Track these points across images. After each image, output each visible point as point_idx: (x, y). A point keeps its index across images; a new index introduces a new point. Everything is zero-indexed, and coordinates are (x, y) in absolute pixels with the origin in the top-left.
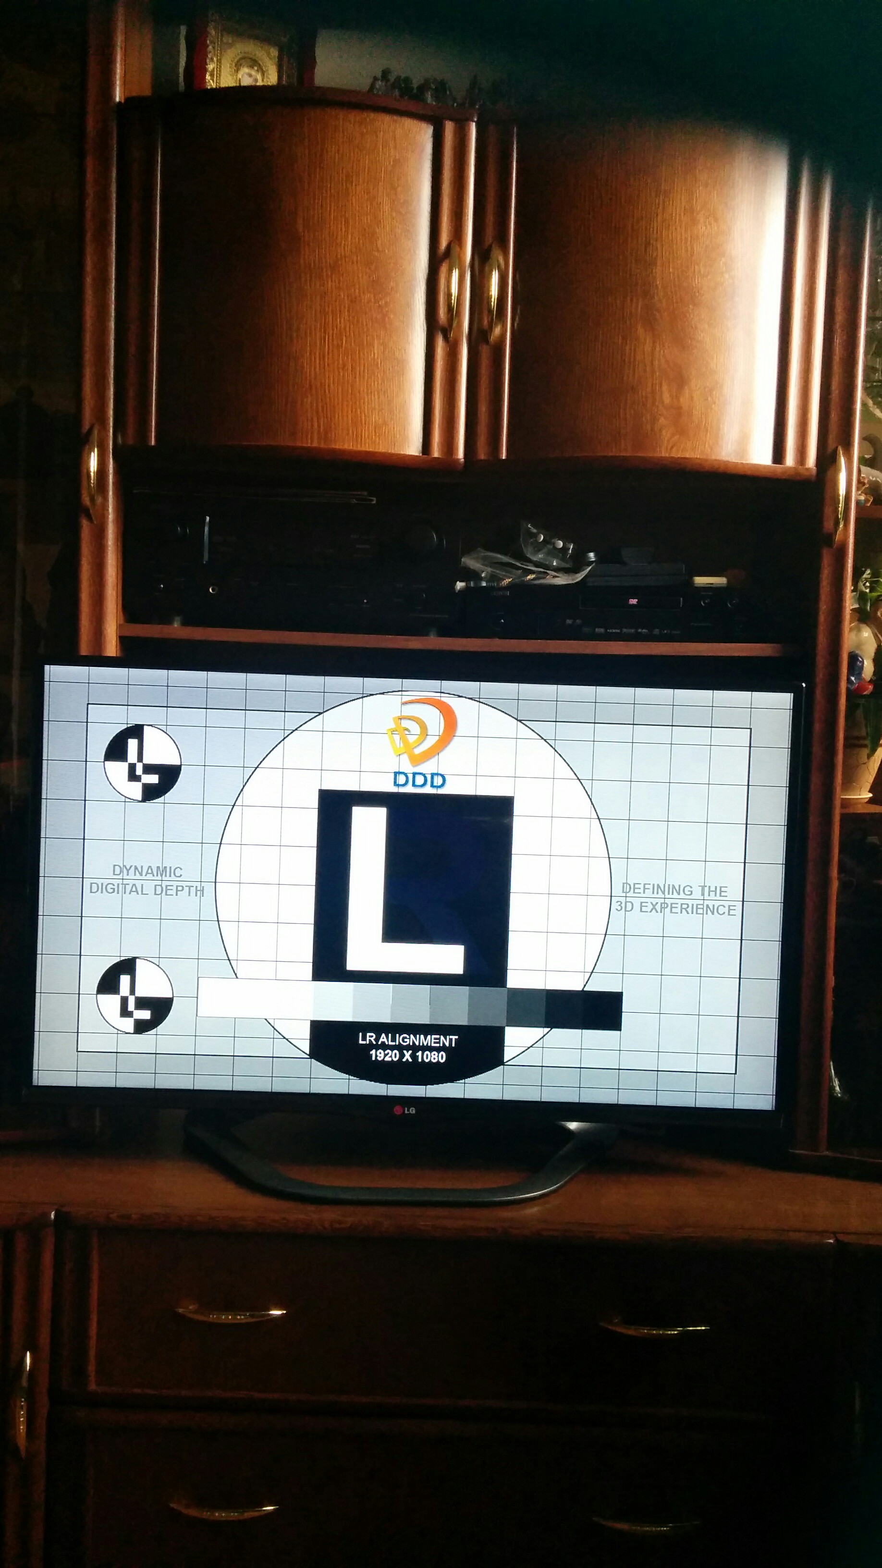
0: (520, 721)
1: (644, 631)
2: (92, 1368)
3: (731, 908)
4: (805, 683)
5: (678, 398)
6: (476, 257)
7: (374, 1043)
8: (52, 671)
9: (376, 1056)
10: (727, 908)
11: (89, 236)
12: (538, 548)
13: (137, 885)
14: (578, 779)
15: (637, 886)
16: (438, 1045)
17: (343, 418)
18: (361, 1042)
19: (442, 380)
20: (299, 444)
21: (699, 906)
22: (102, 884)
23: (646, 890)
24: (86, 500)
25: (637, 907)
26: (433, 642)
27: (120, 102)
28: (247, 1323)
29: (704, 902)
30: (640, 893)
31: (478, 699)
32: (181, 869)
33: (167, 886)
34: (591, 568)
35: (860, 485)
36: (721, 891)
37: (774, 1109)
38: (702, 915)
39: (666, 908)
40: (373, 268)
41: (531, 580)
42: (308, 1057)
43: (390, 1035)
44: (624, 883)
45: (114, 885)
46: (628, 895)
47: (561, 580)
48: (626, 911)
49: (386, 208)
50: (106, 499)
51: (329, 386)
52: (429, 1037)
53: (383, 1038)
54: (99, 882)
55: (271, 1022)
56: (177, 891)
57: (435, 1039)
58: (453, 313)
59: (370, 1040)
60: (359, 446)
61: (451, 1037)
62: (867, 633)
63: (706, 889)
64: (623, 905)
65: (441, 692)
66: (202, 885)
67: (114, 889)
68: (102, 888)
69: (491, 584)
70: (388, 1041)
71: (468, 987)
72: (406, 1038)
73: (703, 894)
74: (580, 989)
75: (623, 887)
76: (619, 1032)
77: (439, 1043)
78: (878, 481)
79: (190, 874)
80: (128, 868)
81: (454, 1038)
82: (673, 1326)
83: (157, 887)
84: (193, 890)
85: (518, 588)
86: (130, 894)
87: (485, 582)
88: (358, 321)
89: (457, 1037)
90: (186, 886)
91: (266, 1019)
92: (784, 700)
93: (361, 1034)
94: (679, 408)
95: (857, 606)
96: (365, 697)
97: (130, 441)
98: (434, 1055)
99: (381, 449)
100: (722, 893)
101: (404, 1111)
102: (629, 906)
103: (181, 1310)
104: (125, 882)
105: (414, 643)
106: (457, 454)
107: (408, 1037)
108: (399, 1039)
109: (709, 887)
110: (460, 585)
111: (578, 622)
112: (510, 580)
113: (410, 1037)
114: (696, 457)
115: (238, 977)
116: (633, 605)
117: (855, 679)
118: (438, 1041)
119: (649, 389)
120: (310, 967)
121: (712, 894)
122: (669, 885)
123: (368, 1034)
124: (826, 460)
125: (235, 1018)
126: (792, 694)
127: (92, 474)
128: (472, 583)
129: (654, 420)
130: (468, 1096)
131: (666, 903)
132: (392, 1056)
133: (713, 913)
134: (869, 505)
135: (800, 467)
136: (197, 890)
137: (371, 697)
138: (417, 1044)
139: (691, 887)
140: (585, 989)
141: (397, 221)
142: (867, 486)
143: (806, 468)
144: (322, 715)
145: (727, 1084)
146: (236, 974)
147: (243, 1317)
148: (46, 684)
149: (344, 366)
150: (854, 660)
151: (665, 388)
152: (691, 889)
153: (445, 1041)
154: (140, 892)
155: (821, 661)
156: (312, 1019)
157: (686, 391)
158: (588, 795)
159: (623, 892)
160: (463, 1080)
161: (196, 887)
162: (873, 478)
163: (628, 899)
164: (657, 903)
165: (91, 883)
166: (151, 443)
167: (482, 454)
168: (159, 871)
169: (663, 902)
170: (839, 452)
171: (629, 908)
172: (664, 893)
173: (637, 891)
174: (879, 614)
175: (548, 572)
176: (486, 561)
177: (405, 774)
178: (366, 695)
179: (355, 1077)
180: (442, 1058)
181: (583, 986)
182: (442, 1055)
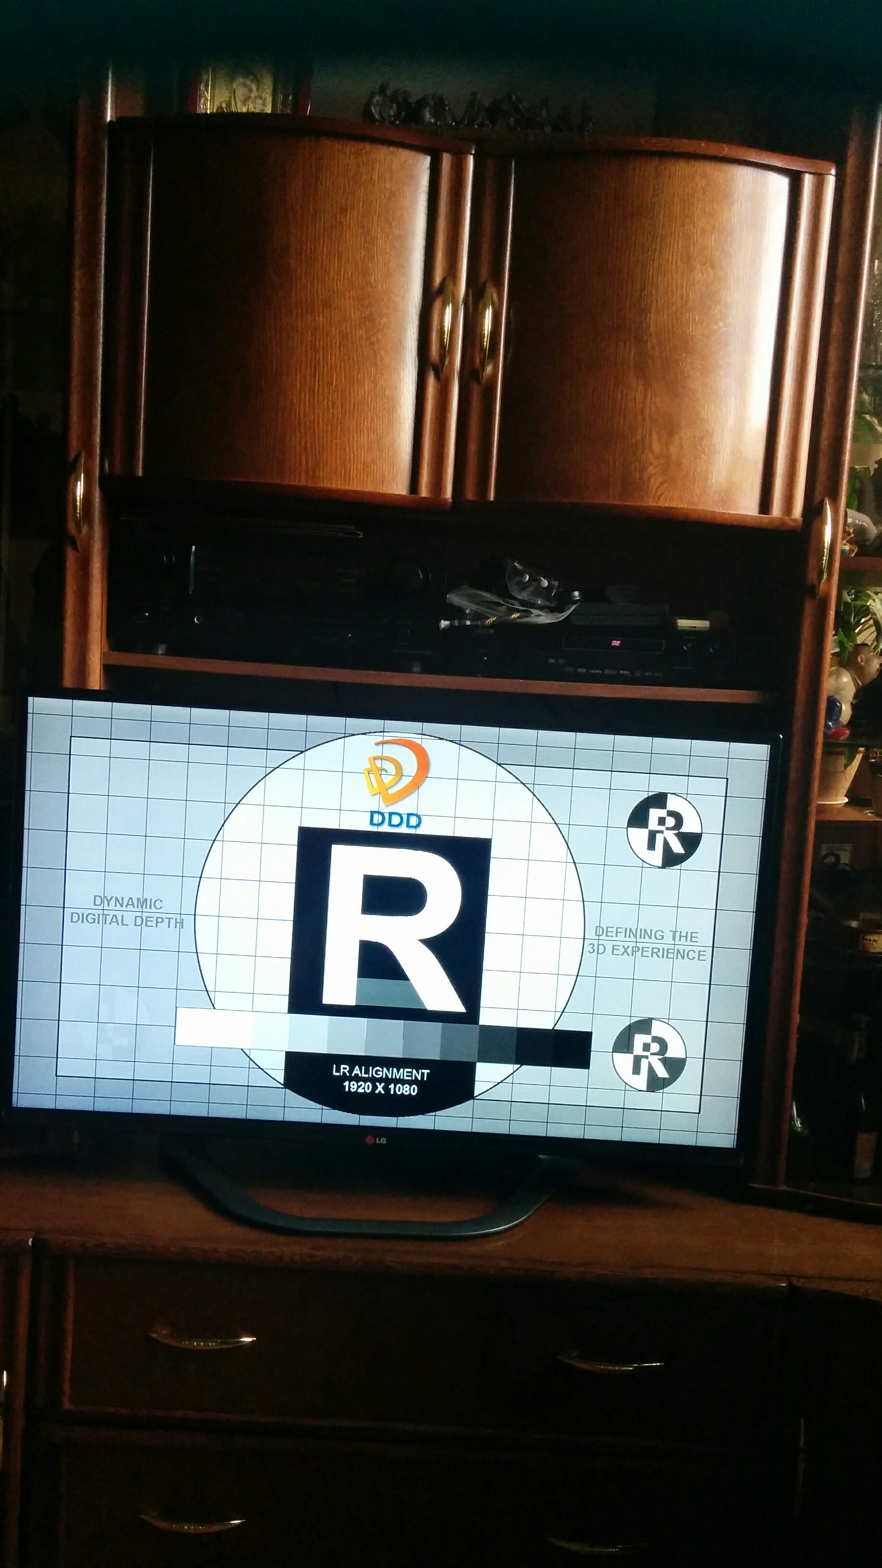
0: (500, 765)
1: (626, 672)
2: (67, 1387)
3: (701, 953)
4: (782, 735)
5: (668, 449)
6: (470, 293)
7: (348, 1075)
8: (37, 704)
9: (350, 1087)
10: (697, 954)
11: (77, 260)
12: (523, 587)
13: (117, 916)
14: (555, 823)
15: (609, 929)
16: (410, 1078)
17: (331, 456)
18: (335, 1073)
19: (432, 419)
20: (286, 482)
22: (83, 914)
23: (618, 933)
24: (72, 528)
25: (609, 950)
26: (418, 679)
27: (111, 121)
28: (220, 1350)
29: (674, 947)
30: (613, 936)
31: (459, 742)
32: (161, 901)
33: (147, 917)
34: (575, 608)
35: (845, 535)
37: (735, 1147)
38: (672, 960)
39: (638, 951)
40: (365, 304)
41: (515, 618)
42: (283, 1087)
43: (363, 1067)
44: (597, 927)
45: (95, 916)
46: (601, 938)
47: (544, 618)
48: (598, 953)
49: (380, 242)
50: (91, 528)
51: (318, 423)
52: (402, 1070)
53: (357, 1070)
54: (80, 912)
55: (247, 1052)
56: (157, 922)
57: (407, 1072)
58: (446, 351)
59: (344, 1072)
60: (347, 485)
61: (423, 1071)
62: (846, 679)
63: (678, 934)
64: (596, 948)
66: (182, 918)
67: (95, 919)
68: (83, 918)
69: (477, 623)
70: (361, 1073)
71: (441, 1023)
72: (379, 1071)
73: (674, 939)
74: (551, 1028)
75: (596, 929)
76: (588, 1070)
77: (411, 1076)
78: (864, 525)
79: (170, 906)
80: (109, 899)
81: (426, 1071)
82: (629, 1363)
83: (138, 918)
84: (173, 922)
85: (503, 627)
86: (110, 924)
87: (469, 622)
88: (349, 358)
89: (429, 1071)
90: (166, 918)
91: (242, 1049)
92: (762, 751)
93: (335, 1066)
94: (668, 457)
95: (837, 650)
96: (347, 737)
97: (118, 469)
98: (406, 1087)
99: (369, 488)
100: (693, 938)
101: (375, 1140)
102: (601, 948)
103: (154, 1335)
104: (106, 912)
105: (397, 680)
106: (445, 493)
107: (381, 1070)
108: (372, 1071)
109: (681, 932)
110: (444, 624)
111: (561, 661)
112: (494, 619)
113: (383, 1069)
114: (683, 506)
115: (216, 1008)
116: (616, 646)
117: (832, 725)
118: (410, 1074)
119: (638, 437)
120: (285, 1001)
121: (683, 939)
122: (641, 929)
123: (342, 1066)
124: (813, 511)
125: (212, 1047)
126: (769, 746)
127: (78, 498)
128: (456, 621)
129: (643, 469)
130: (438, 1127)
131: (638, 947)
132: (365, 1088)
133: (683, 958)
134: (853, 555)
135: (786, 517)
136: (176, 922)
137: (353, 736)
138: (390, 1077)
139: (663, 932)
140: (555, 1028)
141: (390, 256)
142: (852, 535)
143: (792, 519)
144: (304, 753)
145: (690, 1123)
146: (213, 1005)
147: (214, 1344)
148: (30, 716)
149: (334, 403)
150: (833, 706)
151: (655, 437)
152: (662, 934)
153: (417, 1075)
154: (120, 924)
155: (799, 709)
156: (287, 1050)
157: (676, 439)
158: (565, 839)
160: (434, 1113)
161: (176, 919)
162: (859, 522)
163: (601, 942)
164: (628, 947)
165: (72, 914)
166: (138, 474)
167: (470, 495)
168: (139, 903)
169: (635, 945)
170: (826, 503)
171: (601, 951)
172: (636, 937)
173: (609, 934)
174: (859, 660)
175: (532, 610)
176: (471, 598)
177: (382, 814)
178: (348, 735)
179: (327, 1107)
180: (414, 1091)
181: (553, 1025)
182: (414, 1089)
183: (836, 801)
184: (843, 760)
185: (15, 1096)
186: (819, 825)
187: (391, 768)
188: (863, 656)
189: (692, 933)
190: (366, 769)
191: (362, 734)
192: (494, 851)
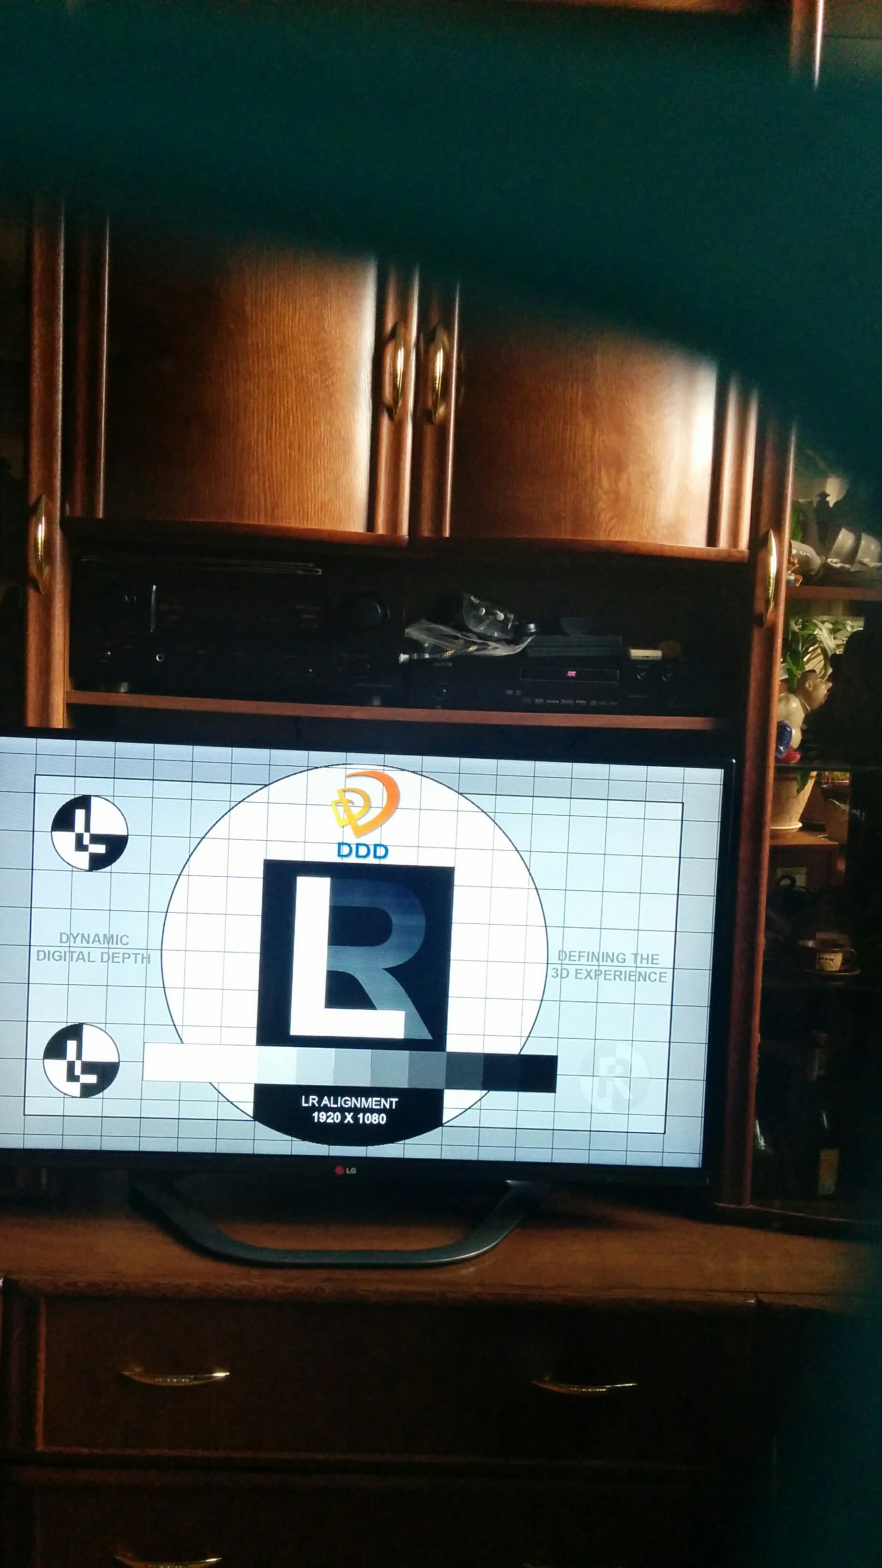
0: (461, 794)
1: (582, 702)
2: (39, 1427)
3: (662, 975)
4: (735, 760)
5: (616, 483)
6: (421, 336)
7: (317, 1105)
9: (319, 1118)
10: (658, 976)
11: (36, 309)
12: (480, 620)
13: (84, 953)
14: (517, 850)
15: (572, 954)
16: (379, 1107)
17: (289, 498)
18: (304, 1105)
19: (386, 458)
20: (246, 522)
21: (632, 973)
22: (49, 952)
23: (581, 958)
24: (33, 570)
25: (572, 973)
26: (376, 712)
28: (194, 1386)
29: (636, 970)
30: (575, 961)
31: (420, 773)
32: (128, 937)
33: (113, 954)
34: (531, 640)
35: (791, 565)
36: (653, 959)
37: (701, 1167)
38: (634, 982)
39: (600, 975)
40: (319, 348)
41: (473, 651)
43: (332, 1098)
44: (559, 951)
45: (61, 953)
46: (564, 962)
47: (502, 651)
48: (561, 977)
50: (53, 570)
51: (276, 464)
52: (370, 1099)
53: (326, 1101)
54: (46, 949)
55: (216, 1085)
56: (123, 958)
57: (376, 1101)
58: (399, 393)
59: (313, 1104)
60: (305, 523)
61: (391, 1099)
62: (795, 704)
63: (639, 957)
64: (559, 972)
65: (384, 766)
66: (148, 953)
67: (61, 956)
68: (48, 956)
69: (434, 656)
70: (330, 1104)
71: (408, 1051)
72: (348, 1100)
73: (635, 962)
74: (517, 1053)
75: (559, 953)
76: (554, 1094)
77: (380, 1105)
78: (808, 556)
79: (137, 941)
80: (75, 935)
81: (394, 1100)
82: (602, 1385)
83: (104, 954)
84: (139, 957)
85: (460, 659)
86: (77, 961)
87: (428, 655)
88: (305, 401)
89: (397, 1100)
90: (133, 954)
91: (211, 1083)
92: (716, 775)
93: (303, 1097)
94: (617, 493)
95: (786, 677)
96: (310, 769)
97: (79, 512)
98: (375, 1116)
99: (327, 526)
100: (654, 960)
101: (345, 1170)
102: (565, 973)
103: (127, 1373)
104: (72, 949)
105: (358, 713)
106: (401, 530)
107: (350, 1099)
108: (341, 1101)
109: (642, 955)
110: (403, 657)
111: (518, 693)
112: (452, 652)
114: (632, 540)
115: (183, 1042)
116: (572, 677)
117: (783, 749)
118: (379, 1103)
119: (588, 474)
120: (254, 1032)
121: (645, 961)
122: (603, 953)
123: (311, 1097)
124: (758, 543)
125: (180, 1082)
126: (723, 770)
127: (40, 541)
128: (415, 655)
129: (593, 505)
130: (408, 1155)
131: (601, 971)
132: (335, 1118)
133: (645, 980)
134: (798, 585)
135: (733, 549)
136: (143, 958)
137: (316, 769)
138: (359, 1106)
139: (624, 955)
140: (521, 1053)
141: (343, 302)
142: (797, 566)
143: (739, 551)
144: (268, 787)
145: (656, 1143)
146: (181, 1040)
147: (187, 1380)
149: (291, 444)
150: (783, 731)
151: (603, 473)
152: (624, 957)
153: (385, 1103)
154: (87, 959)
155: (751, 735)
156: (256, 1083)
157: (625, 476)
158: (526, 866)
159: (559, 960)
160: (403, 1141)
161: (143, 954)
162: (803, 553)
163: (564, 966)
164: (591, 970)
165: (38, 951)
166: (99, 515)
167: (426, 531)
168: (106, 939)
169: (597, 969)
170: (771, 534)
171: (564, 975)
172: (598, 960)
173: (572, 958)
174: (807, 685)
175: (489, 643)
176: (429, 631)
177: (349, 845)
178: (311, 768)
179: (297, 1138)
180: (383, 1120)
181: (519, 1051)
182: (383, 1117)
183: (790, 826)
184: (795, 786)
186: (774, 849)
187: (359, 800)
188: (811, 682)
189: (653, 955)
190: (334, 801)
191: (325, 767)
192: (458, 879)
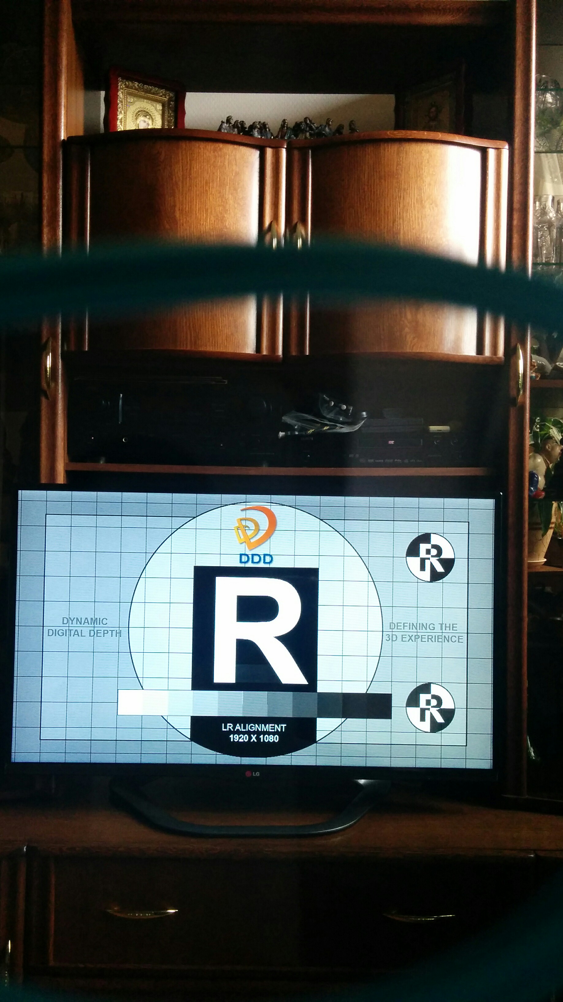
0: (322, 520)
1: (398, 460)
2: (51, 951)
3: (460, 638)
4: (502, 492)
5: (416, 316)
6: (287, 230)
7: (232, 730)
8: (23, 494)
9: (234, 739)
10: (457, 637)
12: (331, 410)
13: (78, 630)
14: (359, 556)
15: (399, 624)
16: (273, 731)
17: (206, 332)
18: (223, 730)
19: (267, 306)
20: (178, 348)
21: (439, 637)
22: (56, 630)
23: (405, 627)
24: (44, 385)
25: (399, 638)
26: (265, 470)
27: (64, 140)
28: (154, 919)
29: (442, 634)
30: (401, 629)
31: (294, 507)
32: (107, 619)
33: (97, 631)
34: (364, 422)
35: (532, 367)
36: (453, 627)
37: (492, 768)
38: (441, 643)
39: (418, 638)
41: (327, 430)
42: (190, 740)
43: (242, 725)
44: (390, 623)
45: (63, 631)
46: (394, 630)
47: (345, 430)
48: (392, 641)
49: (231, 202)
50: (57, 384)
52: (267, 725)
53: (238, 727)
54: (54, 628)
55: (166, 718)
56: (104, 633)
57: (271, 726)
59: (229, 729)
60: (216, 348)
61: (282, 725)
62: (540, 460)
63: (444, 626)
64: (391, 637)
66: (120, 630)
67: (63, 633)
68: (56, 633)
69: (301, 433)
70: (241, 729)
71: (292, 693)
72: (253, 726)
73: (442, 629)
74: (365, 692)
75: (390, 625)
76: (390, 720)
77: (274, 729)
78: (543, 364)
79: (112, 622)
81: (284, 725)
82: (431, 916)
83: (91, 631)
84: (114, 633)
85: (319, 435)
86: (74, 636)
87: (297, 432)
89: (286, 725)
90: (110, 630)
91: (162, 716)
92: (490, 503)
93: (223, 724)
94: (417, 322)
97: (73, 348)
98: (271, 737)
99: (231, 350)
101: (252, 774)
102: (394, 637)
103: (109, 911)
104: (70, 628)
105: (253, 471)
106: (278, 352)
107: (254, 726)
108: (248, 727)
110: (281, 434)
111: (357, 456)
112: (313, 430)
114: (428, 351)
115: (144, 689)
116: (392, 444)
117: (533, 489)
118: (273, 728)
120: (190, 682)
121: (448, 628)
122: (420, 624)
123: (228, 724)
124: (510, 352)
125: (142, 716)
126: (494, 500)
127: (48, 366)
128: (289, 434)
129: (402, 329)
130: (294, 763)
131: (418, 635)
132: (244, 738)
133: (448, 641)
134: (538, 379)
135: (494, 356)
136: (117, 633)
137: (227, 506)
138: (260, 730)
139: (434, 625)
140: (367, 692)
141: (238, 210)
142: (536, 367)
143: (498, 357)
144: (195, 518)
145: (460, 753)
147: (150, 915)
148: (19, 502)
153: (278, 728)
154: (80, 635)
155: (512, 477)
156: (192, 715)
158: (366, 566)
159: (390, 629)
160: (291, 753)
161: (116, 630)
162: (540, 362)
163: (394, 633)
164: (412, 635)
165: (49, 630)
166: (85, 350)
167: (294, 352)
168: (92, 622)
169: (416, 634)
170: (518, 346)
171: (394, 639)
172: (416, 629)
173: (399, 627)
175: (338, 425)
176: (299, 419)
177: (247, 555)
178: (223, 505)
179: (220, 753)
180: (276, 739)
181: (366, 690)
182: (276, 737)
183: (539, 560)
184: (541, 533)
185: (13, 754)
187: (252, 525)
189: (453, 624)
190: (236, 527)
191: (232, 504)
192: (321, 576)
